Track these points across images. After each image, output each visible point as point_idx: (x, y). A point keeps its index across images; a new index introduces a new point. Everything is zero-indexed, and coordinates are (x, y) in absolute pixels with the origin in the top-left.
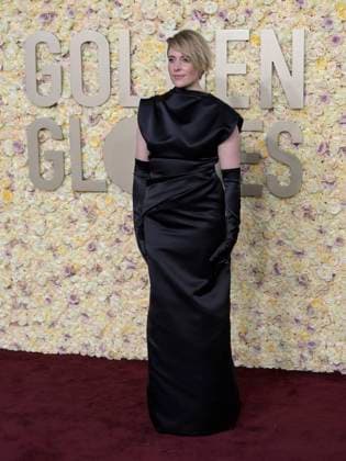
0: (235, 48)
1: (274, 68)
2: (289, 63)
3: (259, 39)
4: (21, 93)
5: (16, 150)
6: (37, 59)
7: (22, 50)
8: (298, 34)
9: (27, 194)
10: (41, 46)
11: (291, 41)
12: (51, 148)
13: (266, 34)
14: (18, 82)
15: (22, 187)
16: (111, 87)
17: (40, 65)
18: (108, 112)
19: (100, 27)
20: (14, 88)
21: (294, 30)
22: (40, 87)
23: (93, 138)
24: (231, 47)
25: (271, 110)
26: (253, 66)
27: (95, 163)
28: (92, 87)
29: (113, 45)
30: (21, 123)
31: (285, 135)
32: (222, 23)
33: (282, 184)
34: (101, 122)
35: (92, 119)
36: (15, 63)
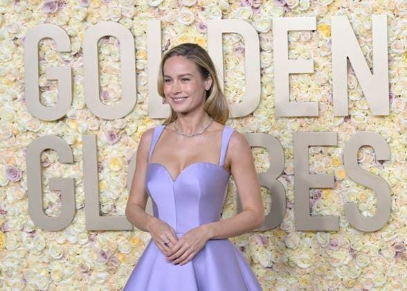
0: (298, 40)
1: (349, 64)
2: (369, 58)
3: (329, 28)
4: (18, 104)
5: (11, 178)
6: (40, 59)
7: (21, 49)
8: (379, 22)
9: (25, 236)
10: (45, 43)
11: (370, 31)
12: (58, 174)
13: (338, 23)
14: (15, 90)
15: (19, 228)
16: (138, 93)
17: (43, 67)
18: (133, 126)
19: (122, 17)
20: (9, 98)
21: (374, 17)
22: (44, 95)
23: (114, 161)
24: (293, 39)
25: (348, 118)
26: (322, 62)
27: (117, 193)
28: (111, 95)
29: (139, 40)
30: (18, 143)
31: (367, 150)
32: (281, 9)
33: (365, 214)
34: (124, 139)
35: (112, 136)
36: (11, 65)
